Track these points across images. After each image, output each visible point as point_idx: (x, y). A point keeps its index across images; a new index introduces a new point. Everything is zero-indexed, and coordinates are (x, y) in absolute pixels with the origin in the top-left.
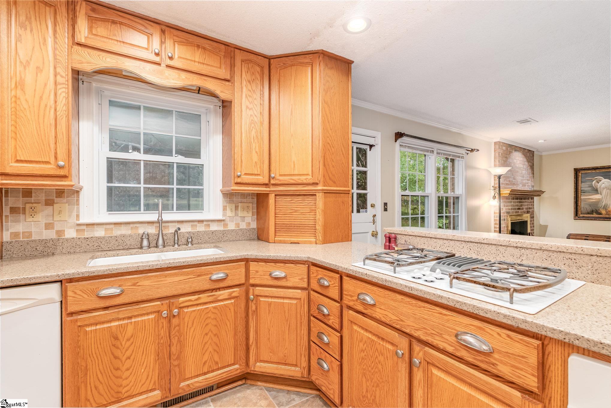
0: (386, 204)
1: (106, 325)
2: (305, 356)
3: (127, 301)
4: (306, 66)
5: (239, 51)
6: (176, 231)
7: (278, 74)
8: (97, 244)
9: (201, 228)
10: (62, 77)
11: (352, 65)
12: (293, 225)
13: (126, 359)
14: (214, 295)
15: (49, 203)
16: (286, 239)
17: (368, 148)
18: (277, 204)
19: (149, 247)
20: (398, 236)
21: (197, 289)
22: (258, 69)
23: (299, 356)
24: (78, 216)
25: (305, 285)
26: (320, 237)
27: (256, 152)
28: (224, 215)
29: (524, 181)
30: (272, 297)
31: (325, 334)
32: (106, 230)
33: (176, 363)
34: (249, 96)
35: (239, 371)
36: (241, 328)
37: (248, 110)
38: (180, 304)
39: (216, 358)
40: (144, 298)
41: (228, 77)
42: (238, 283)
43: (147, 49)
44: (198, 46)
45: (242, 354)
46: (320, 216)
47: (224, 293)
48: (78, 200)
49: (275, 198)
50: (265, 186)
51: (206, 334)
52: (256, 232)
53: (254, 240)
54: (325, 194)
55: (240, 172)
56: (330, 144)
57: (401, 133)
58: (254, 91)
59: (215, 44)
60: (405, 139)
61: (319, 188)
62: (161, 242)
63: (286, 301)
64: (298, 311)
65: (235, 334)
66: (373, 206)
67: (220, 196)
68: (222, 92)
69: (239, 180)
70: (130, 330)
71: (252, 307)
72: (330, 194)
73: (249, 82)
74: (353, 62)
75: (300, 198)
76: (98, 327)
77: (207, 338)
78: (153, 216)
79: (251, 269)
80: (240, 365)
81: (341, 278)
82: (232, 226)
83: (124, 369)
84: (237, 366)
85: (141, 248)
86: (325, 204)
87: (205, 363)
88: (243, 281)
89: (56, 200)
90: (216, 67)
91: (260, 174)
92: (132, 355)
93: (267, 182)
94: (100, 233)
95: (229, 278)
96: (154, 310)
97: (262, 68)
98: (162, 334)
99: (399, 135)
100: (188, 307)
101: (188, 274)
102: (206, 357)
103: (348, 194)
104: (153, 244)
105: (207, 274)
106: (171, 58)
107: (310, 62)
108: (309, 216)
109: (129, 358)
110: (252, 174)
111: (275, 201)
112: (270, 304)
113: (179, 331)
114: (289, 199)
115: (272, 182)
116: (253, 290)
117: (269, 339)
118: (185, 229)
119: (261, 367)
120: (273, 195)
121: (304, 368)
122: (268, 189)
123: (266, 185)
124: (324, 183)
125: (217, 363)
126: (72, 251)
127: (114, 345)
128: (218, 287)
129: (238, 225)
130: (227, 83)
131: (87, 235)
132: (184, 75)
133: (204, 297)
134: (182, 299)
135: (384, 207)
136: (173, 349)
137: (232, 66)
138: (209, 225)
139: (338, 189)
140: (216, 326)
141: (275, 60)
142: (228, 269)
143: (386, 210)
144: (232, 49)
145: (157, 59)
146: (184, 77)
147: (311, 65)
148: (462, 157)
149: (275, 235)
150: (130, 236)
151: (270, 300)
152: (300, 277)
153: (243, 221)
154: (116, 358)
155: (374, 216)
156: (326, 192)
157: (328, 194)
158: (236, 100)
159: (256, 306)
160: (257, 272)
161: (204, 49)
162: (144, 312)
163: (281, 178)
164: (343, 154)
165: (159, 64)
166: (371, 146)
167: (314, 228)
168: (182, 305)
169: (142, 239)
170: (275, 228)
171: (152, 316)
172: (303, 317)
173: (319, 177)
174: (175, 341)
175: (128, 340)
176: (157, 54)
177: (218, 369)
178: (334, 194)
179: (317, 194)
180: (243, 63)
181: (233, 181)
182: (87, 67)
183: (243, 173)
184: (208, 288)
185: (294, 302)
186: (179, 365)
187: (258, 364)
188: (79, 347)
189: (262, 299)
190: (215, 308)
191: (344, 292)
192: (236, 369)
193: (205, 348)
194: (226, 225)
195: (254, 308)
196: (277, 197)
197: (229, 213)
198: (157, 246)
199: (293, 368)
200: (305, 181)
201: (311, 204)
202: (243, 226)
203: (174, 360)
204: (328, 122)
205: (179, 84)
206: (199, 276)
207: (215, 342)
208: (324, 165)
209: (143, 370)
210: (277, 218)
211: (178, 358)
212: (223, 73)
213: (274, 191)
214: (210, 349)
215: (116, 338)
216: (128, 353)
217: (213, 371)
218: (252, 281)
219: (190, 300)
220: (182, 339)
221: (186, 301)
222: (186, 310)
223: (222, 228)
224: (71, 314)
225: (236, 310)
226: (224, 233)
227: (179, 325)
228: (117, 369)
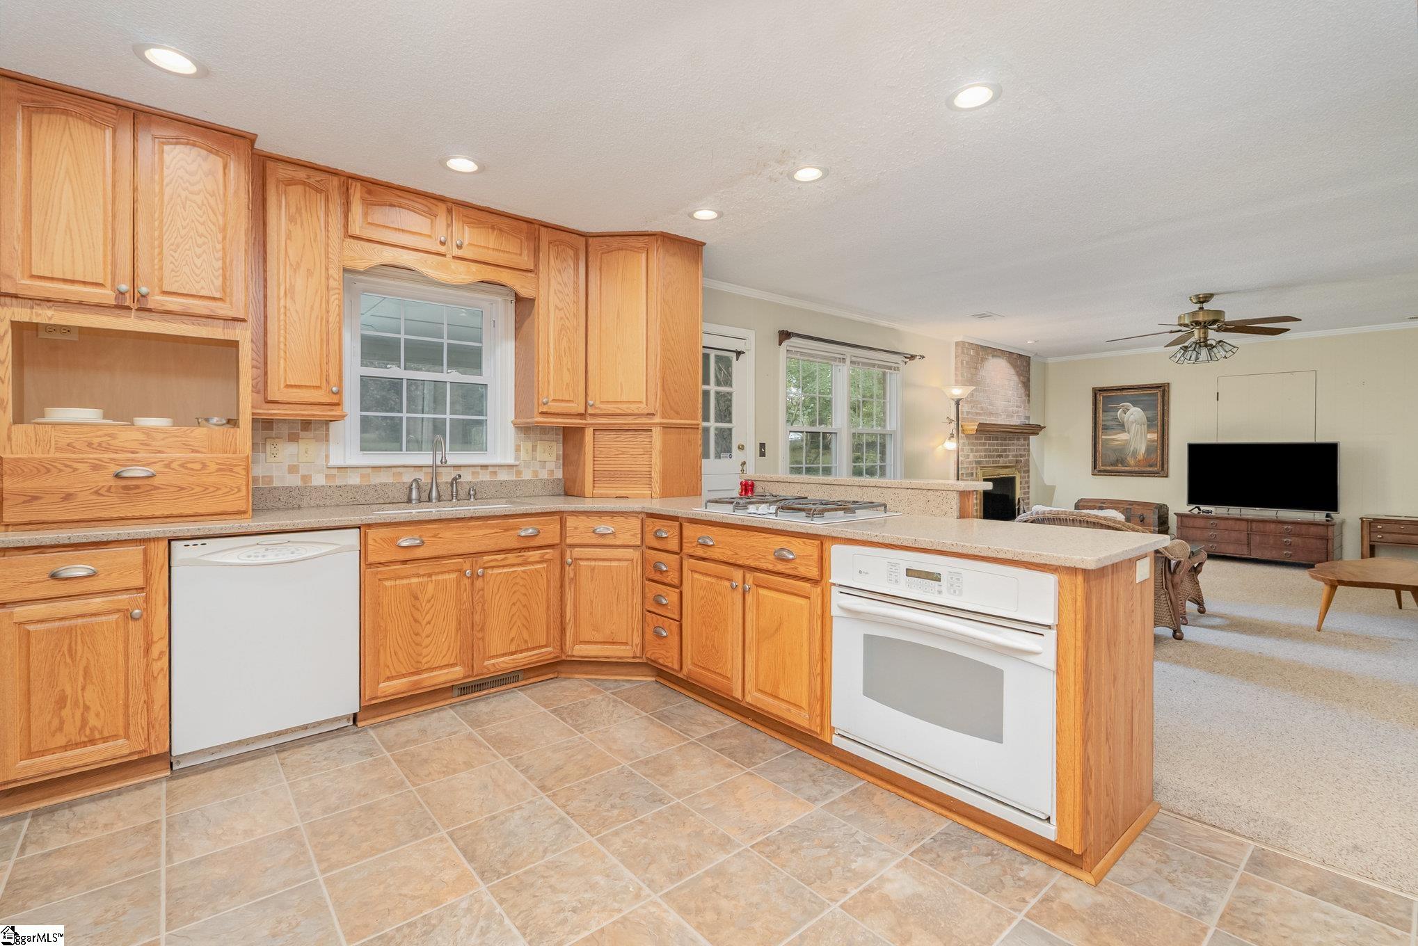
0: (762, 446)
1: (405, 582)
2: (638, 631)
3: (427, 555)
4: (639, 252)
5: (546, 229)
6: (455, 479)
7: (599, 260)
8: (351, 496)
9: (485, 477)
10: (335, 280)
11: (704, 247)
12: (619, 472)
13: (426, 625)
14: (523, 556)
15: (293, 438)
16: (609, 492)
17: (734, 355)
18: (596, 443)
19: (419, 501)
20: (756, 483)
21: (504, 546)
22: (571, 253)
23: (630, 632)
24: (327, 456)
25: (639, 543)
26: (657, 488)
27: (568, 370)
28: (517, 458)
29: (1011, 409)
30: (595, 560)
31: (663, 595)
32: (362, 476)
33: (480, 635)
34: (558, 291)
35: (552, 656)
36: (555, 601)
37: (557, 310)
38: (485, 563)
39: (525, 635)
40: (445, 553)
41: (532, 268)
42: (550, 542)
43: (430, 236)
44: (493, 228)
45: (555, 633)
46: (657, 460)
47: (535, 554)
48: (327, 435)
49: (594, 434)
50: (579, 417)
51: (514, 604)
52: (562, 484)
53: (559, 495)
54: (666, 430)
55: (547, 398)
56: (672, 360)
57: (787, 331)
58: (565, 284)
59: (515, 223)
60: (794, 340)
61: (657, 420)
62: (434, 494)
63: (614, 564)
64: (630, 575)
65: (548, 608)
66: (741, 448)
67: (511, 430)
68: (523, 287)
69: (545, 409)
70: (431, 588)
71: (569, 573)
72: (672, 429)
73: (559, 271)
74: (704, 244)
75: (629, 434)
76: (397, 582)
77: (514, 609)
78: (425, 458)
79: (568, 524)
80: (554, 647)
81: (681, 526)
82: (527, 475)
83: (424, 635)
84: (549, 649)
85: (409, 500)
86: (664, 443)
87: (512, 640)
88: (557, 541)
89: (302, 434)
90: (516, 254)
91: (573, 401)
92: (432, 619)
93: (583, 412)
94: (354, 479)
95: (542, 535)
96: (455, 568)
97: (576, 251)
98: (465, 599)
99: (785, 335)
100: (493, 567)
101: (493, 527)
102: (513, 634)
103: (696, 430)
104: (425, 496)
105: (516, 529)
106: (459, 247)
107: (644, 247)
108: (642, 459)
109: (429, 623)
110: (562, 401)
111: (594, 438)
112: (593, 569)
113: (483, 596)
114: (613, 435)
115: (590, 411)
116: (571, 551)
117: (591, 613)
118: (467, 477)
119: (581, 651)
120: (591, 429)
121: (637, 646)
122: (584, 421)
123: (581, 416)
124: (663, 414)
125: (526, 642)
126: (321, 503)
127: (414, 606)
128: (527, 545)
129: (535, 473)
130: (529, 274)
131: (338, 482)
132: (474, 267)
133: (511, 558)
134: (486, 558)
135: (761, 449)
136: (477, 618)
137: (536, 252)
138: (495, 473)
139: (682, 422)
140: (525, 595)
141: (594, 239)
142: (539, 524)
143: (762, 454)
144: (537, 226)
145: (442, 249)
146: (474, 270)
147: (646, 252)
148: (897, 369)
149: (594, 487)
150: (393, 484)
151: (593, 563)
152: (632, 533)
153: (544, 467)
154: (416, 621)
155: (744, 463)
156: (666, 427)
157: (668, 429)
158: (541, 298)
159: (575, 573)
160: (576, 528)
161: (501, 230)
162: (446, 570)
163: (603, 406)
164: (690, 373)
165: (444, 255)
166: (739, 353)
167: (649, 476)
168: (486, 565)
169: (411, 489)
170: (594, 477)
171: (453, 576)
172: (636, 582)
173: (655, 405)
174: (478, 608)
175: (429, 601)
176: (443, 243)
177: (528, 650)
178: (677, 430)
179: (653, 429)
180: (551, 246)
181: (536, 410)
182: (361, 265)
183: (550, 400)
184: (516, 547)
185: (625, 564)
186: (483, 639)
187: (577, 646)
188: (379, 604)
189: (582, 563)
190: (524, 572)
191: (684, 540)
192: (548, 652)
193: (512, 622)
194: (519, 473)
195: (572, 575)
196: (597, 433)
197: (523, 455)
198: (430, 500)
199: (624, 647)
200: (636, 411)
201: (645, 443)
202: (544, 475)
203: (478, 632)
204: (670, 330)
205: (469, 279)
206: (506, 530)
207: (523, 615)
208: (664, 390)
209: (443, 640)
210: (596, 462)
211: (482, 630)
212: (525, 260)
213: (592, 424)
214: (519, 623)
215: (416, 598)
216: (428, 618)
217: (521, 651)
218: (569, 541)
219: (496, 560)
220: (486, 608)
221: (492, 561)
222: (490, 571)
223: (514, 478)
224: (370, 565)
225: (548, 576)
226: (517, 484)
227: (483, 590)
228: (417, 634)
